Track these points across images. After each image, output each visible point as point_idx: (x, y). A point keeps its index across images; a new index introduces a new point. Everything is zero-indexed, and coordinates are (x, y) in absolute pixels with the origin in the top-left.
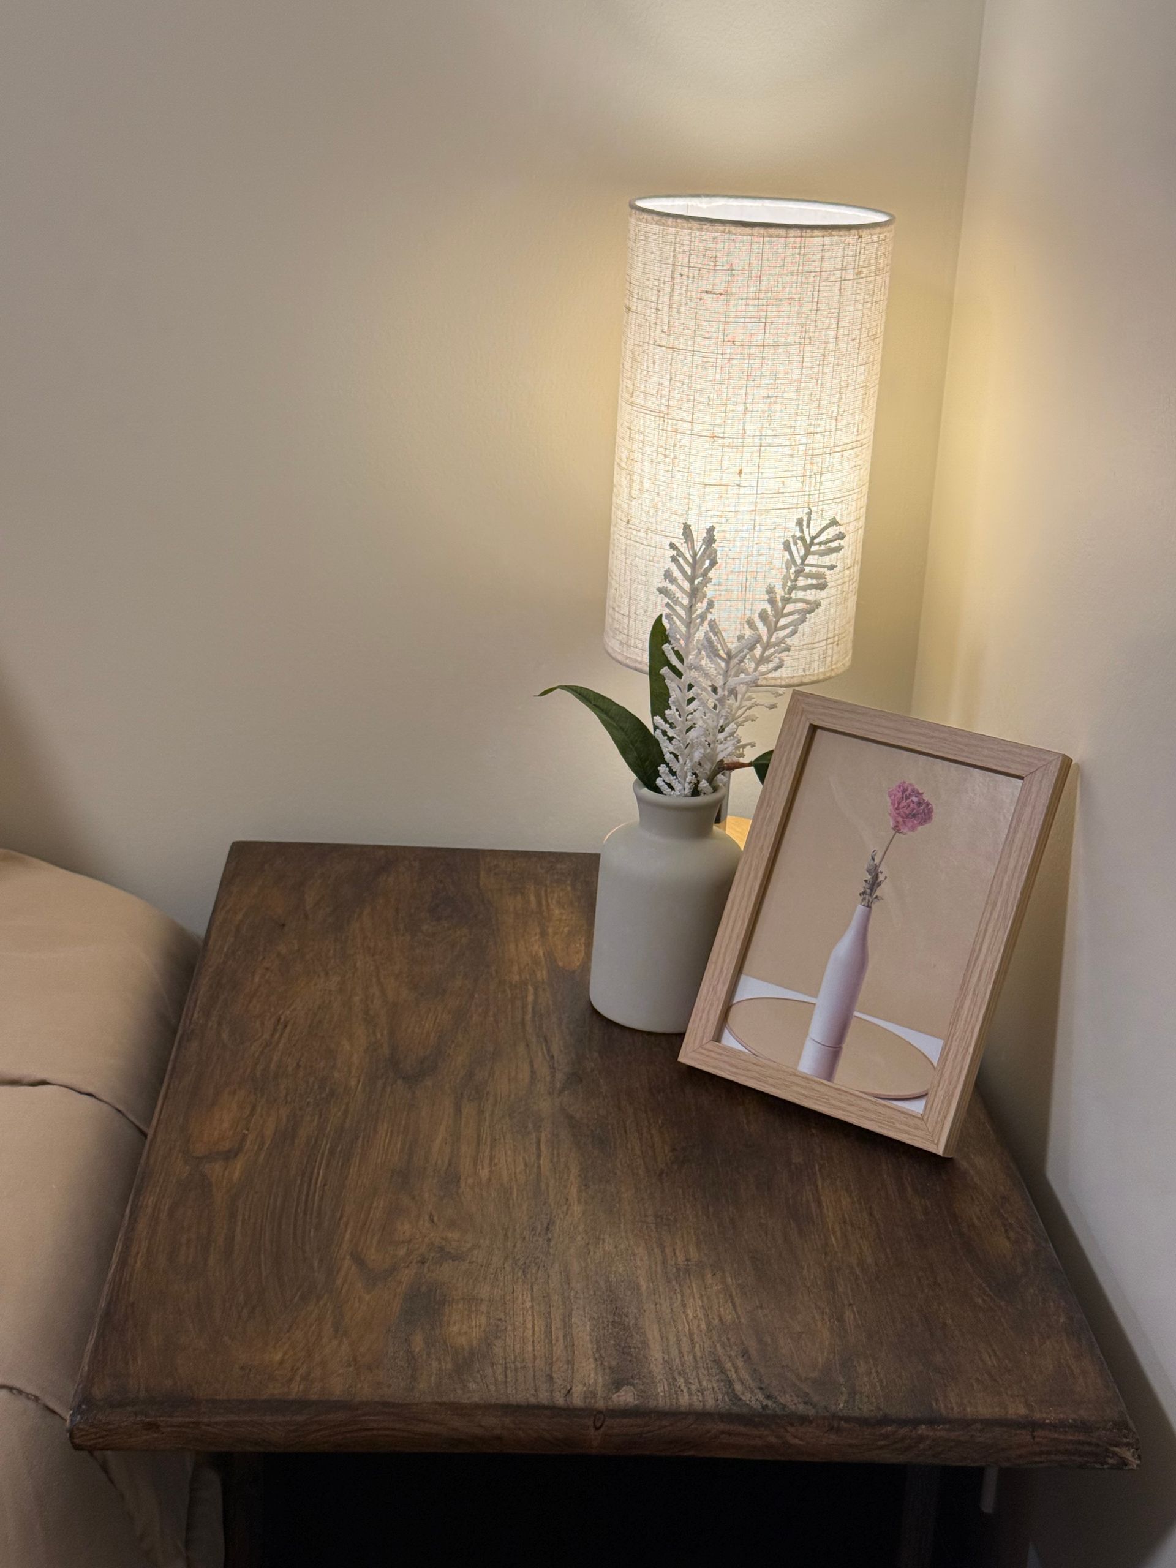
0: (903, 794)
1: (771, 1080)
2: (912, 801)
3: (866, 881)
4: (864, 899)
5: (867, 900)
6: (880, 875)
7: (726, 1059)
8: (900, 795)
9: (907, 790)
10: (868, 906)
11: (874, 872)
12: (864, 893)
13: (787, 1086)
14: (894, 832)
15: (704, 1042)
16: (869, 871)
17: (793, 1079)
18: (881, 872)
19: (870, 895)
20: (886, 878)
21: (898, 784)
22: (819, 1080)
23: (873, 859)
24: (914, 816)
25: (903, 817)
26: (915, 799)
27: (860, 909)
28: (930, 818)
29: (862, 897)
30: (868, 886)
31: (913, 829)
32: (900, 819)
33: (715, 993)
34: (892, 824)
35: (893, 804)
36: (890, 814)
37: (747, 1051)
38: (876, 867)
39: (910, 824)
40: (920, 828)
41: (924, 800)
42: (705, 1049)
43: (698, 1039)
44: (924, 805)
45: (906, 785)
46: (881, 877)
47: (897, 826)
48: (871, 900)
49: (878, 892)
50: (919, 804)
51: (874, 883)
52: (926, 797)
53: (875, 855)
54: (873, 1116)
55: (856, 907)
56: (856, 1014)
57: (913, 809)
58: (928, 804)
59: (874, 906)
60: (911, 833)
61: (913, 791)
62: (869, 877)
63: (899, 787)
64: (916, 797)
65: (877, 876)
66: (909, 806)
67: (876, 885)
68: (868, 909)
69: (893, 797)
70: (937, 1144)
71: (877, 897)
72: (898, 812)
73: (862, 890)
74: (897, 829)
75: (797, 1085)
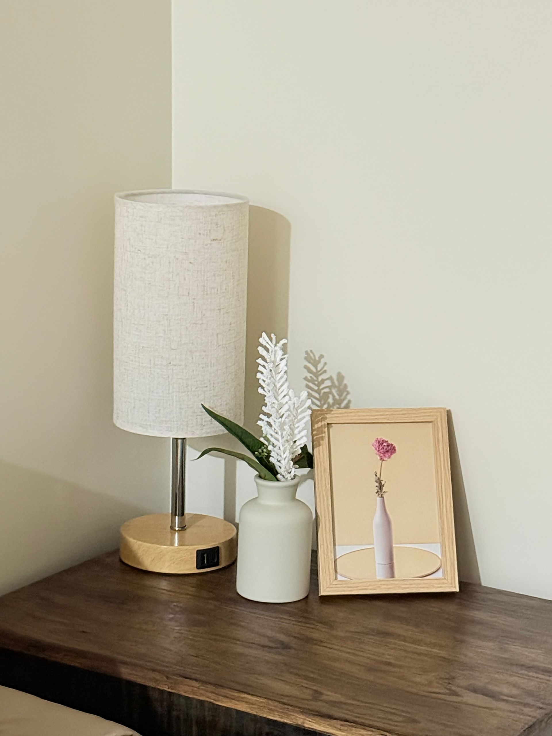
0: (379, 443)
1: (370, 587)
2: (385, 446)
3: (377, 486)
4: (379, 495)
5: (380, 495)
6: (382, 482)
7: (344, 585)
8: (378, 444)
9: (380, 442)
10: (382, 497)
11: (379, 481)
12: (378, 492)
13: (379, 587)
14: (381, 461)
15: (332, 581)
16: (376, 482)
17: (380, 583)
18: (382, 480)
19: (381, 492)
20: (385, 482)
21: (375, 440)
22: (387, 579)
23: (376, 476)
24: (388, 451)
25: (382, 454)
26: (385, 444)
27: (379, 499)
28: (395, 450)
29: (378, 494)
30: (378, 488)
31: (389, 457)
32: (382, 455)
33: (328, 558)
34: (379, 458)
35: (376, 449)
36: (376, 454)
37: (347, 579)
38: (379, 479)
39: (387, 456)
40: (393, 456)
41: (389, 444)
42: (333, 585)
43: (328, 581)
44: (391, 446)
45: (379, 439)
46: (383, 483)
47: (381, 459)
48: (382, 494)
49: (384, 489)
50: (388, 446)
51: (381, 487)
52: (390, 442)
53: (376, 474)
54: (423, 586)
55: (376, 500)
56: (394, 545)
57: (386, 449)
58: (392, 445)
59: (384, 496)
60: (389, 460)
61: (383, 441)
62: (377, 484)
63: (376, 441)
64: (385, 443)
65: (381, 483)
66: (384, 448)
67: (382, 487)
68: (382, 498)
69: (375, 446)
70: (455, 587)
71: (384, 492)
72: (379, 452)
73: (376, 491)
74: (382, 459)
75: (384, 585)
